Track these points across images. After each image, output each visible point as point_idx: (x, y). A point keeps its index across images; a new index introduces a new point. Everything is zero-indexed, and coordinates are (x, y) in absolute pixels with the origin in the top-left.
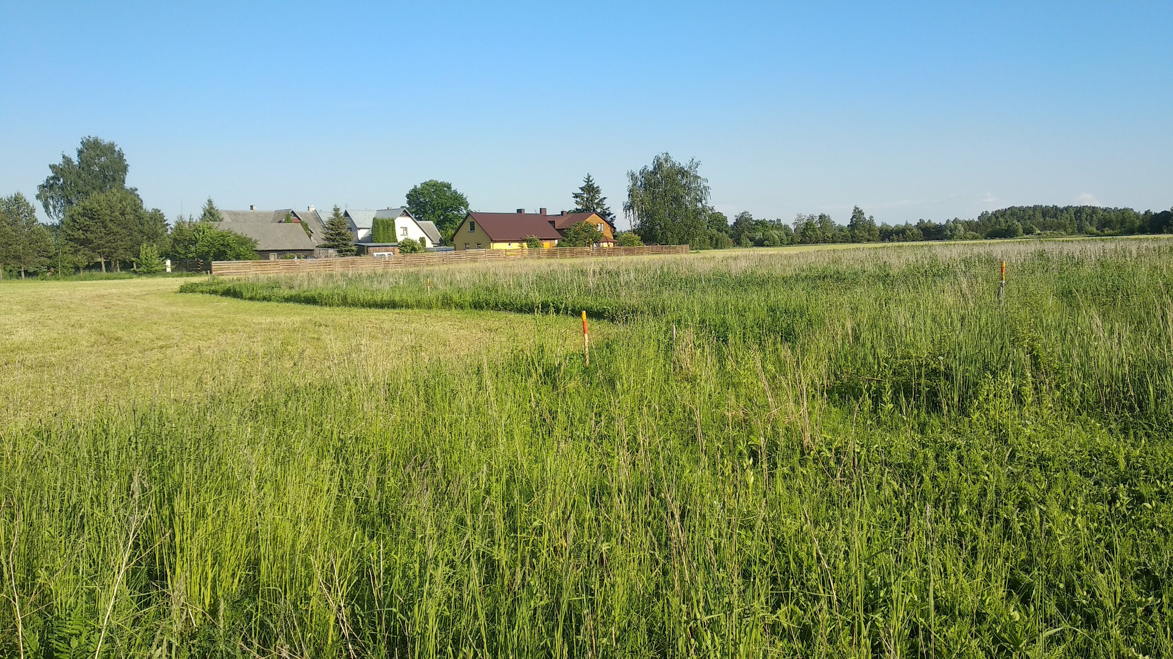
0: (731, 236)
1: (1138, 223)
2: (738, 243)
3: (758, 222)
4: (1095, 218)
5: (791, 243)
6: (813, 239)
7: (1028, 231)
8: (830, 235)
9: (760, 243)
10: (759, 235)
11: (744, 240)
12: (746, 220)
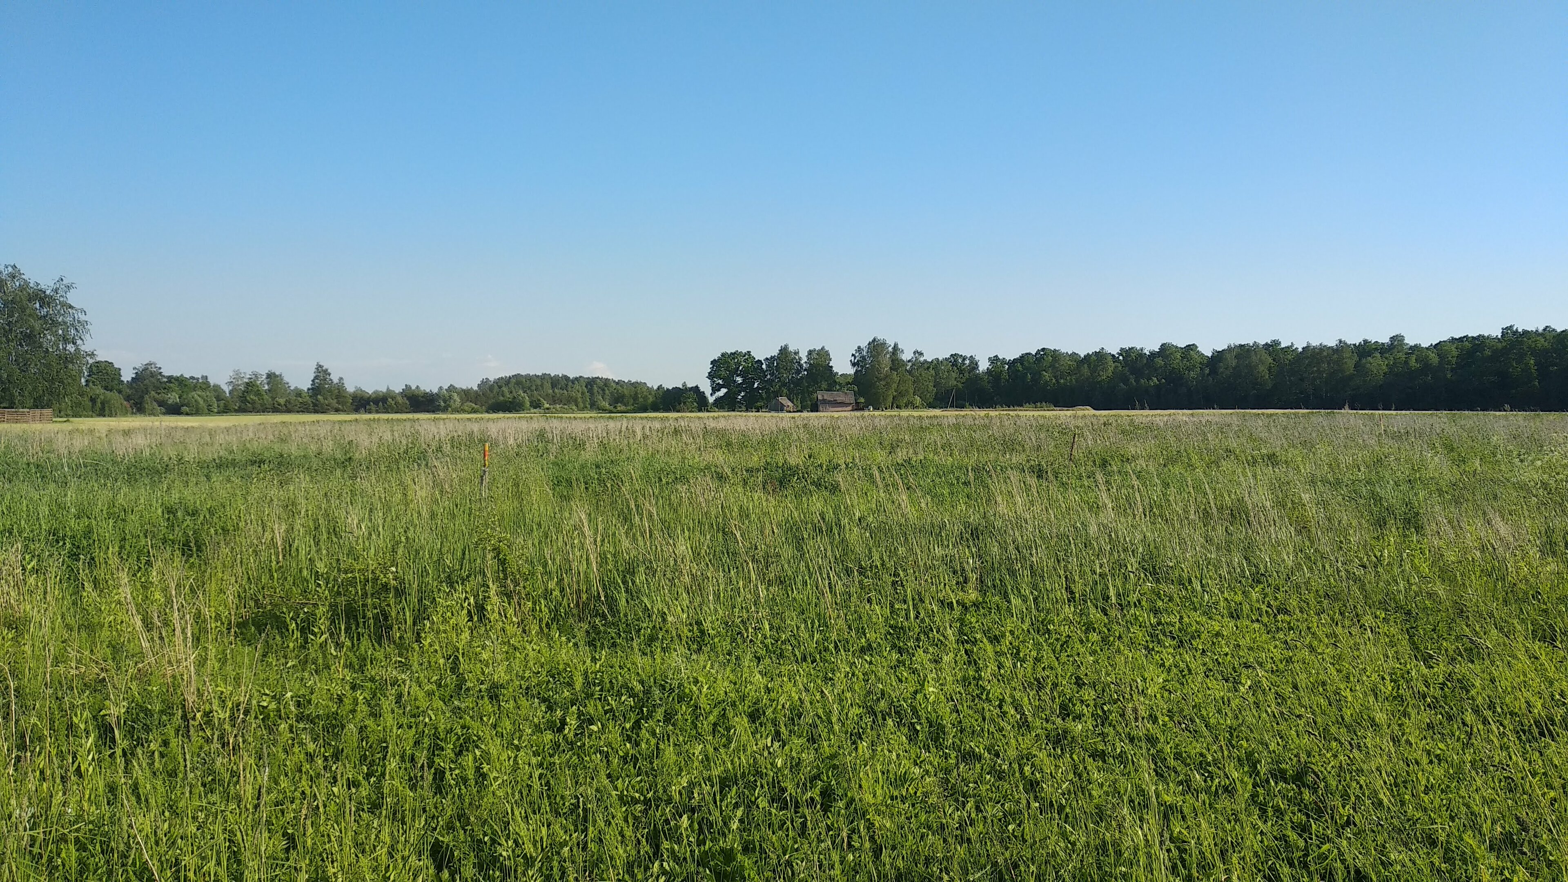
0: (128, 398)
1: (651, 399)
2: (139, 408)
3: (170, 379)
4: (607, 392)
5: (225, 410)
6: (258, 406)
7: (536, 405)
8: (282, 401)
9: (175, 410)
10: (173, 398)
11: (149, 404)
12: (152, 375)
